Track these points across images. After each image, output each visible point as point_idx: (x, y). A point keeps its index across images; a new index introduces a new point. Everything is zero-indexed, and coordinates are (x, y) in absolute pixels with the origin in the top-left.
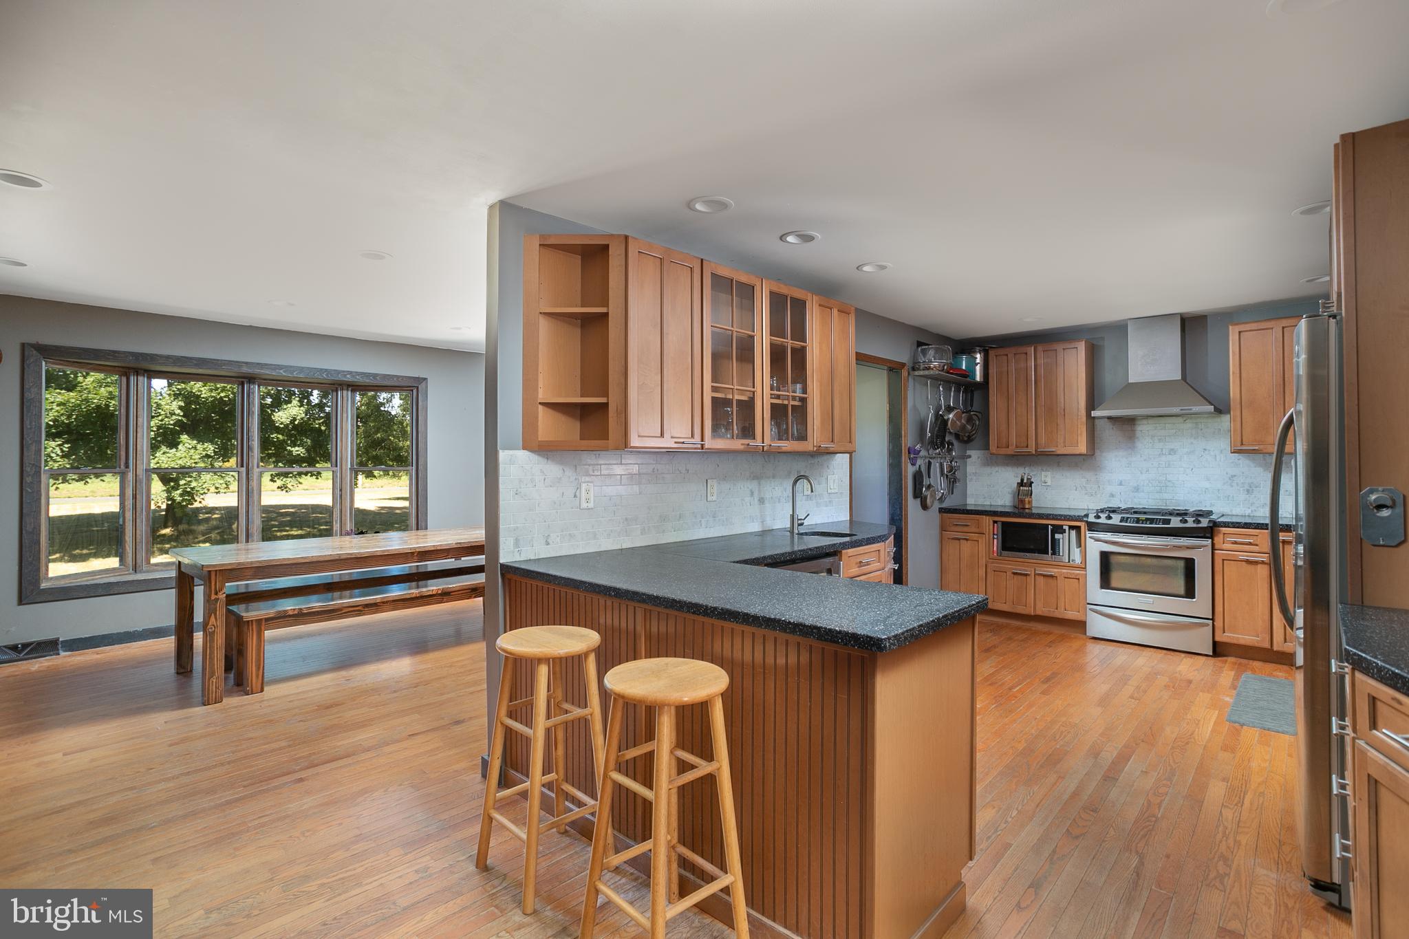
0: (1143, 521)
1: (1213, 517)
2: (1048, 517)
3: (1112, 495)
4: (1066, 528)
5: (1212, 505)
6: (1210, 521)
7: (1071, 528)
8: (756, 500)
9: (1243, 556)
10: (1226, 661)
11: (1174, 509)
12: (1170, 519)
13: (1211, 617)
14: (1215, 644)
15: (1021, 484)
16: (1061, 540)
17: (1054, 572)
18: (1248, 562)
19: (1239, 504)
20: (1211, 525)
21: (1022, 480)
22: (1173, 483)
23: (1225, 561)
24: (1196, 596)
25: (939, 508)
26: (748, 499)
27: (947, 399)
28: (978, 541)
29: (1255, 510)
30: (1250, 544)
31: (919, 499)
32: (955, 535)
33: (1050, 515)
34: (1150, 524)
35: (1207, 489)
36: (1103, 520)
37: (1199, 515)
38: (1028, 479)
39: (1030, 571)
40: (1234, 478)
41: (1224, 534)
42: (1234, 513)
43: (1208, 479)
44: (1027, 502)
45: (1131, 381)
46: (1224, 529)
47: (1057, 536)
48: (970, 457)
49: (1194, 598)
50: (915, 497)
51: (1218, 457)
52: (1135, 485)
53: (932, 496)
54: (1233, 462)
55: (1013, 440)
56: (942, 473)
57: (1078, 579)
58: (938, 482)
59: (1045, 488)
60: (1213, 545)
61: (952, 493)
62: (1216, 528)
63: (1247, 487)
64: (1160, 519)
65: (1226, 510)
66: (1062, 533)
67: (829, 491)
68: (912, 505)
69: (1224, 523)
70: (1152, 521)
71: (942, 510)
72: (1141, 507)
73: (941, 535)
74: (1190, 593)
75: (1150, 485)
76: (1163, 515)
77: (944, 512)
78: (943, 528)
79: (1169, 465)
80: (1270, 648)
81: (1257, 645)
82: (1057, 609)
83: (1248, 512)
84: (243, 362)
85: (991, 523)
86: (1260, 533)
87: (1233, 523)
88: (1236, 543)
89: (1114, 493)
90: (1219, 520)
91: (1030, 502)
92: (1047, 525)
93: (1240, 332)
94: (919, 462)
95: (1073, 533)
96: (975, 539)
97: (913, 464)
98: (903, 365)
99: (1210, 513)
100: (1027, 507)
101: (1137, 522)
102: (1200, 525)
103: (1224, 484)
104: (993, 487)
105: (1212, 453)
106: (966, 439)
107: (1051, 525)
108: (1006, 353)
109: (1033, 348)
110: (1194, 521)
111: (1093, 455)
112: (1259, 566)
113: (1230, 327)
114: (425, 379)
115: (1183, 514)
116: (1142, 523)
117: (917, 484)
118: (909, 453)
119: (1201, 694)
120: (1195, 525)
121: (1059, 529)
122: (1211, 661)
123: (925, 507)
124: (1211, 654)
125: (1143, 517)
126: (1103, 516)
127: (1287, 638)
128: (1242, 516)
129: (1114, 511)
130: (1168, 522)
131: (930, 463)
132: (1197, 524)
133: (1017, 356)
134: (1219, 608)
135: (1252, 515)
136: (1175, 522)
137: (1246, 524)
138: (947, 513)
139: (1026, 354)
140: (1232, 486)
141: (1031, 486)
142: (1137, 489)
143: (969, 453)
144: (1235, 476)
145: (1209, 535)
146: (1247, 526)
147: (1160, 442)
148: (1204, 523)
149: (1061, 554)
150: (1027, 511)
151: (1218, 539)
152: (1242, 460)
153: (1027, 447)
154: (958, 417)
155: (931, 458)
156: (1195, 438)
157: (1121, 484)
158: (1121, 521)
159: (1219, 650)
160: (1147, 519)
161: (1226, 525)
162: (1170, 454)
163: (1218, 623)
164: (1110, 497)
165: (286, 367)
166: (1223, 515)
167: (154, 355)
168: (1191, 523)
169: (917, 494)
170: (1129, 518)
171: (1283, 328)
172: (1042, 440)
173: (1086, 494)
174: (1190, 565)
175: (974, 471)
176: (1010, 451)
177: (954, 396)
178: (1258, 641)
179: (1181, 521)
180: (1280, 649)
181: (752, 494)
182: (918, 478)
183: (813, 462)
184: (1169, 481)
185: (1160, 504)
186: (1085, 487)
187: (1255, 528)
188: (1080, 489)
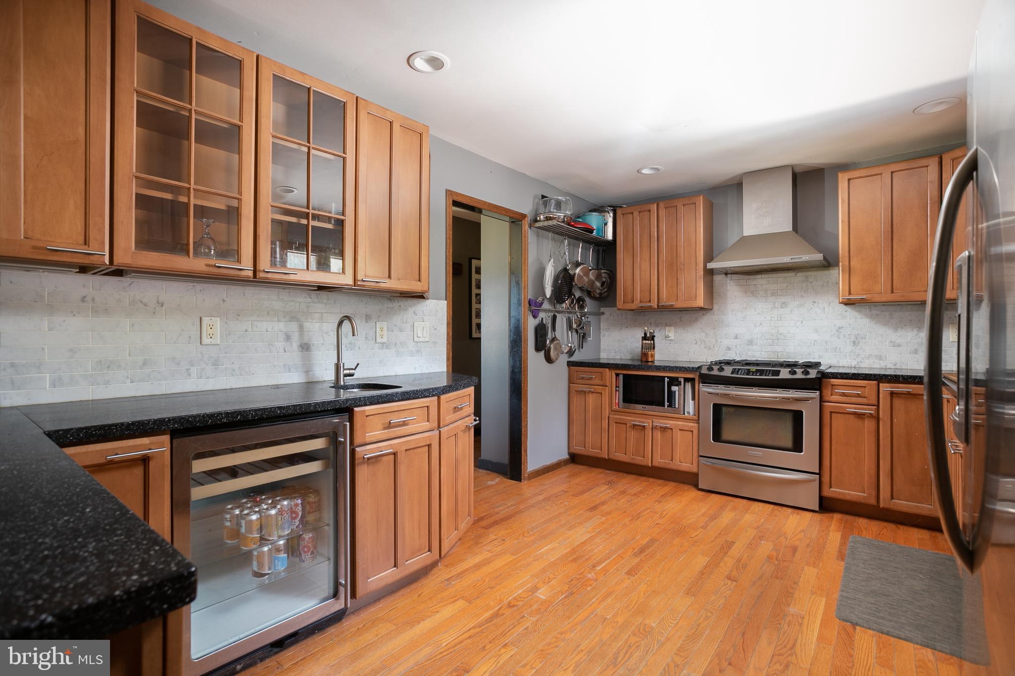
0: (753, 372)
1: (822, 368)
2: (664, 369)
3: (729, 349)
4: (682, 380)
5: (820, 357)
6: (818, 371)
7: (687, 380)
8: (295, 345)
9: (851, 409)
10: (833, 518)
11: (785, 361)
12: (780, 371)
13: (818, 472)
14: (822, 499)
15: (645, 338)
16: (677, 393)
17: (670, 424)
18: (856, 414)
19: (846, 356)
20: (819, 376)
21: (645, 334)
22: (784, 336)
23: (833, 414)
24: (803, 449)
25: (568, 362)
26: (280, 344)
27: (572, 253)
28: (601, 393)
29: (861, 362)
30: (858, 396)
31: (543, 352)
32: (581, 387)
33: (667, 367)
34: (760, 375)
35: (815, 341)
36: (715, 372)
37: (808, 366)
38: (650, 333)
39: (647, 423)
40: (841, 330)
41: (832, 385)
42: (841, 365)
43: (816, 331)
44: (650, 355)
45: (745, 234)
46: (832, 380)
47: (673, 388)
48: (603, 313)
49: (802, 452)
50: (538, 349)
51: (826, 310)
52: (750, 338)
53: (555, 348)
54: (840, 315)
55: (638, 295)
56: (570, 327)
57: (692, 431)
58: (563, 336)
59: (669, 342)
60: (821, 396)
61: (582, 348)
62: (824, 380)
63: (853, 338)
64: (770, 370)
65: (833, 362)
66: (678, 386)
67: (416, 339)
68: (534, 359)
69: (833, 374)
70: (762, 372)
71: (570, 364)
72: (754, 359)
73: (569, 387)
74: (797, 446)
75: (763, 338)
76: (772, 367)
77: (572, 366)
78: (570, 381)
79: (781, 318)
80: (876, 504)
81: (863, 501)
82: (672, 461)
83: (854, 363)
85: (614, 376)
86: (868, 384)
87: (841, 374)
88: (844, 395)
89: (730, 347)
90: (828, 371)
91: (653, 356)
92: (664, 377)
93: (849, 180)
94: (542, 315)
95: (689, 386)
96: (599, 391)
97: (535, 317)
98: (524, 216)
99: (817, 365)
100: (650, 360)
101: (748, 374)
102: (809, 377)
103: (832, 335)
104: (623, 342)
105: (821, 306)
106: (598, 296)
107: (668, 377)
108: (632, 211)
109: (656, 204)
110: (802, 372)
111: (711, 309)
112: (867, 418)
113: (840, 175)
115: (792, 366)
116: (753, 375)
117: (538, 336)
118: (530, 305)
119: (806, 568)
120: (804, 377)
121: (674, 381)
122: (818, 517)
123: (549, 360)
124: (818, 510)
125: (753, 368)
126: (716, 368)
127: (894, 495)
128: (848, 367)
129: (727, 363)
130: (777, 373)
131: (554, 317)
132: (805, 375)
133: (641, 214)
134: (826, 463)
135: (857, 366)
136: (785, 374)
137: (854, 374)
138: (575, 366)
139: (650, 211)
140: (839, 338)
141: (653, 339)
142: (751, 342)
143: (602, 310)
144: (842, 328)
145: (817, 387)
146: (855, 377)
147: (772, 296)
148: (813, 374)
149: (677, 406)
150: (650, 364)
151: (827, 392)
152: (849, 312)
153: (650, 302)
154: (586, 272)
155: (557, 312)
156: (805, 292)
157: (736, 337)
158: (732, 373)
159: (826, 506)
160: (757, 371)
161: (835, 376)
162: (782, 308)
163: (826, 479)
164: (725, 350)
166: (831, 367)
168: (799, 375)
169: (540, 346)
170: (739, 369)
171: (892, 173)
172: (664, 294)
173: (705, 348)
174: (797, 417)
175: (607, 328)
176: (633, 306)
177: (581, 253)
178: (864, 498)
179: (790, 372)
180: (887, 506)
181: (288, 338)
182: (540, 331)
183: (392, 306)
184: (780, 334)
186: (704, 341)
187: (863, 379)
188: (700, 343)
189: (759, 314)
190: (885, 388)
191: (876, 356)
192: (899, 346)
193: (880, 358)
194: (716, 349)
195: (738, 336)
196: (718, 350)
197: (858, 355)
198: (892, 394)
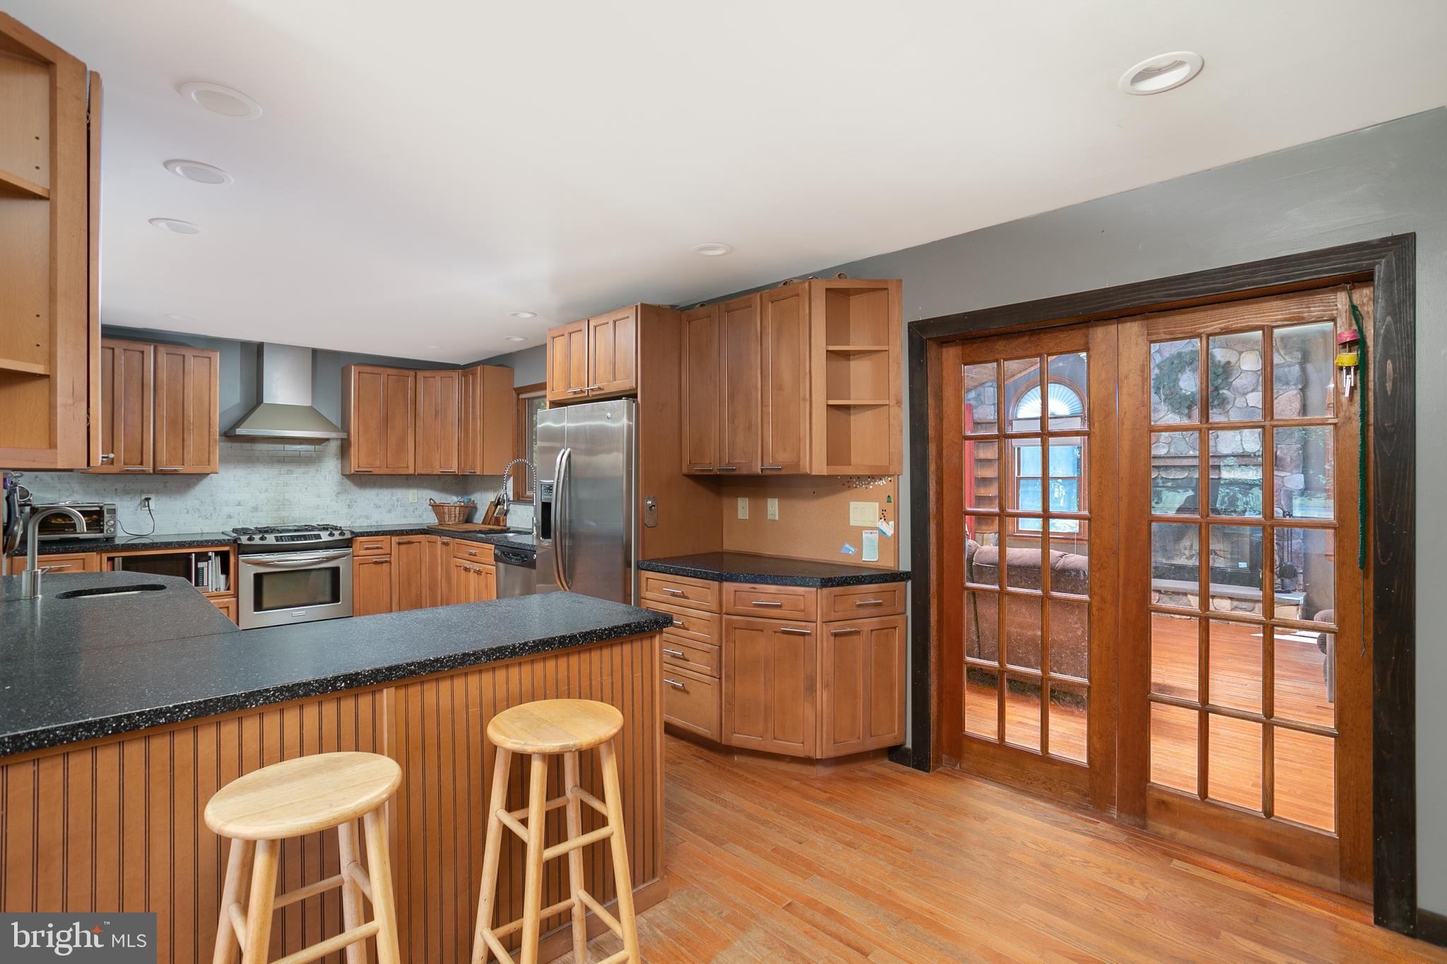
0: (297, 538)
2: (191, 544)
3: (230, 517)
4: (212, 554)
6: (351, 532)
7: (217, 554)
9: (373, 559)
16: (205, 569)
18: (376, 563)
20: (351, 536)
22: (290, 502)
23: (360, 565)
24: (341, 599)
30: (378, 548)
33: (194, 542)
34: (305, 540)
36: (245, 541)
41: (360, 542)
43: (319, 496)
45: (266, 402)
46: (360, 538)
47: (200, 565)
49: (338, 601)
51: (327, 477)
52: (254, 505)
55: (121, 456)
57: (228, 607)
59: (147, 512)
60: (353, 552)
62: (355, 538)
64: (312, 535)
66: (207, 561)
74: (335, 597)
75: (269, 504)
76: (312, 531)
79: (287, 484)
85: (105, 560)
86: (385, 539)
88: (367, 548)
92: (191, 553)
93: (359, 373)
101: (292, 540)
103: (331, 500)
107: (195, 553)
108: (112, 346)
109: (152, 346)
110: (340, 534)
111: (208, 475)
112: (384, 564)
113: (353, 367)
116: (297, 541)
120: (341, 538)
121: (203, 557)
125: (295, 534)
126: (257, 537)
129: (266, 532)
130: (319, 536)
132: (342, 536)
133: (129, 353)
136: (325, 537)
139: (143, 352)
140: (337, 502)
142: (255, 509)
145: (350, 545)
146: (377, 533)
149: (205, 584)
151: (356, 547)
153: (141, 464)
157: (239, 504)
158: (275, 541)
160: (300, 536)
162: (288, 474)
164: (227, 518)
168: (337, 536)
172: (163, 456)
173: (200, 517)
174: (335, 574)
179: (328, 534)
184: (286, 500)
185: (279, 521)
186: (199, 510)
187: (383, 535)
188: (193, 512)
189: (264, 480)
190: (395, 539)
191: (365, 516)
192: (380, 507)
193: (367, 517)
194: (214, 518)
195: (241, 503)
196: (217, 518)
197: (352, 516)
198: (399, 544)
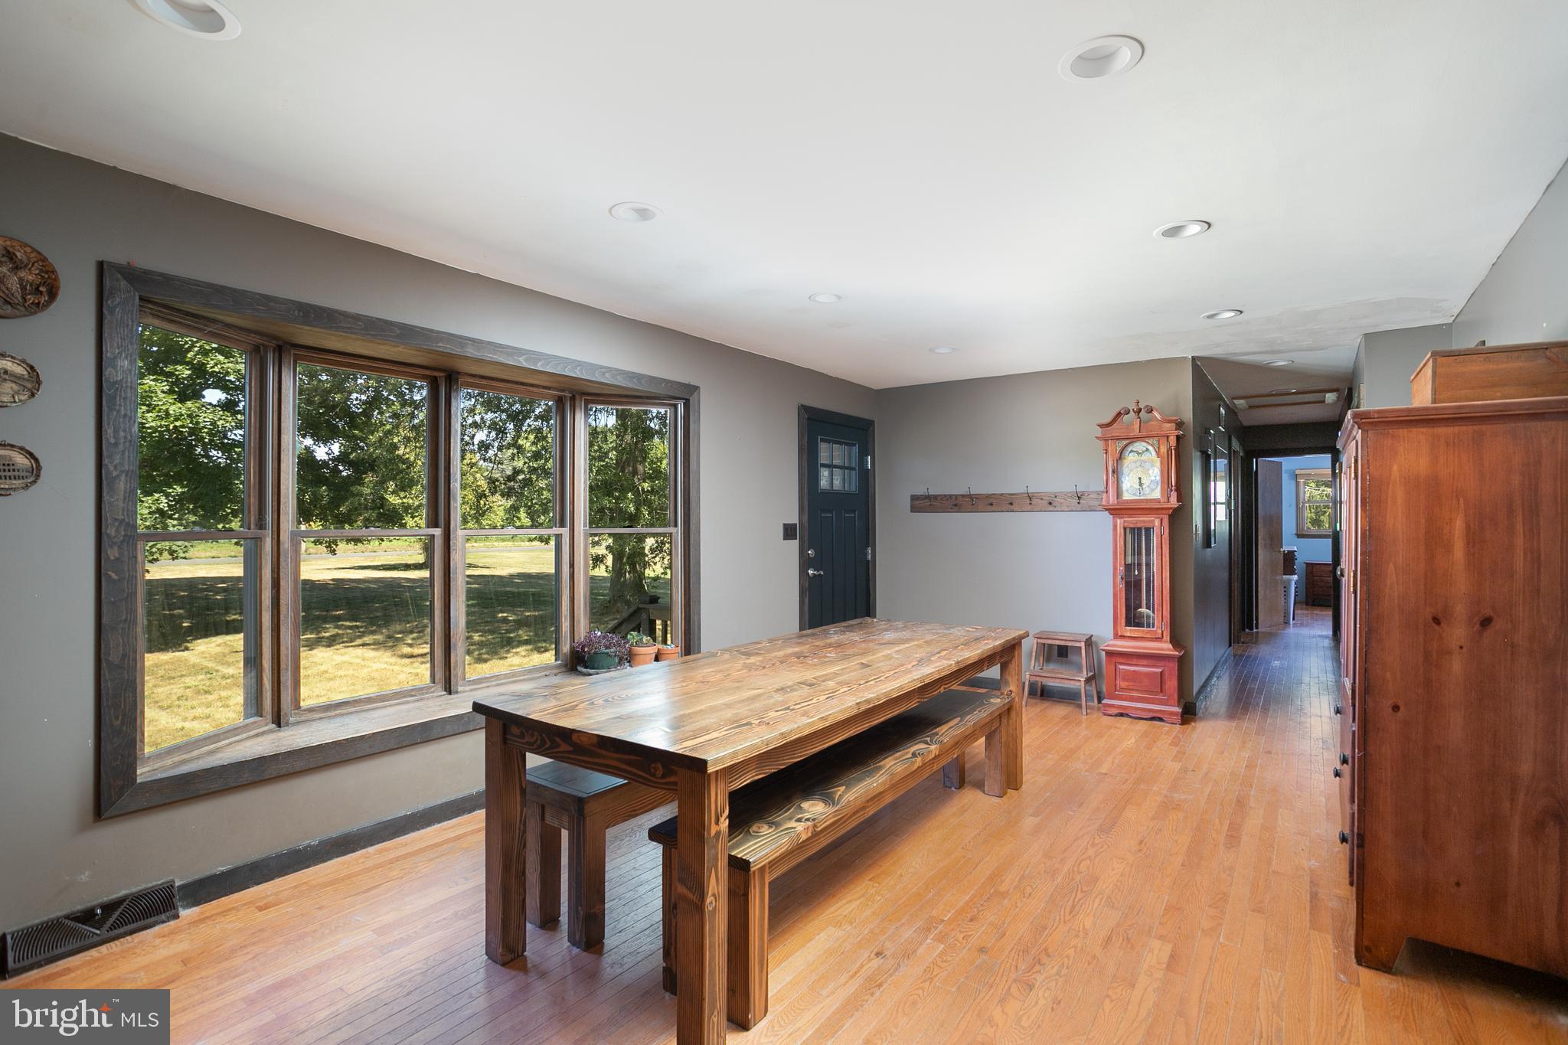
84: (469, 339)
114: (697, 388)
165: (528, 352)
167: (336, 311)
